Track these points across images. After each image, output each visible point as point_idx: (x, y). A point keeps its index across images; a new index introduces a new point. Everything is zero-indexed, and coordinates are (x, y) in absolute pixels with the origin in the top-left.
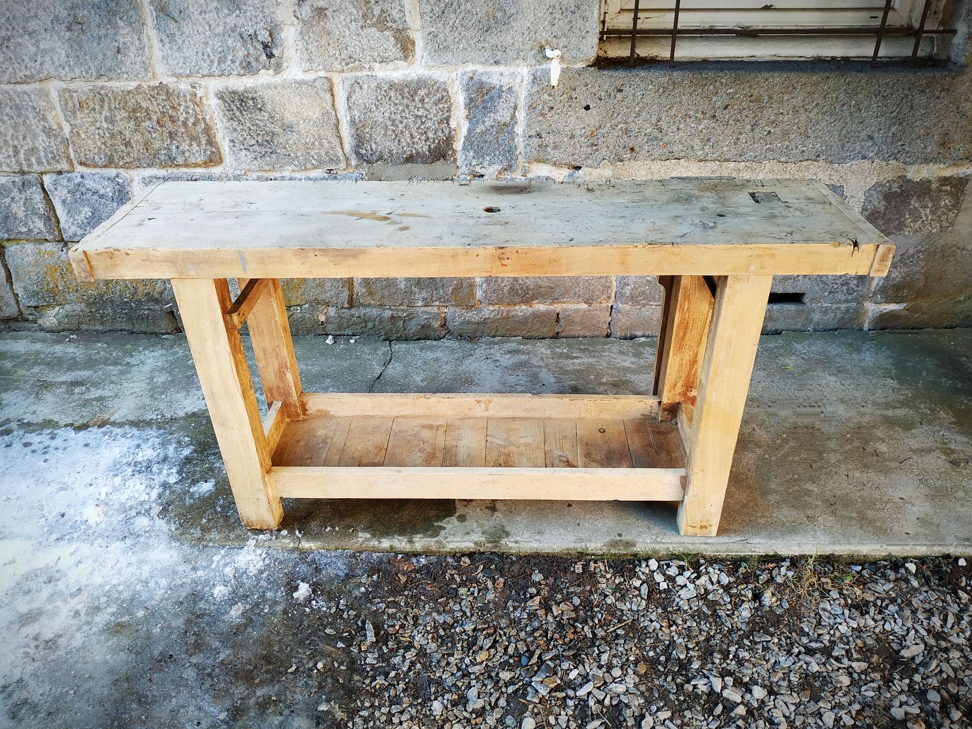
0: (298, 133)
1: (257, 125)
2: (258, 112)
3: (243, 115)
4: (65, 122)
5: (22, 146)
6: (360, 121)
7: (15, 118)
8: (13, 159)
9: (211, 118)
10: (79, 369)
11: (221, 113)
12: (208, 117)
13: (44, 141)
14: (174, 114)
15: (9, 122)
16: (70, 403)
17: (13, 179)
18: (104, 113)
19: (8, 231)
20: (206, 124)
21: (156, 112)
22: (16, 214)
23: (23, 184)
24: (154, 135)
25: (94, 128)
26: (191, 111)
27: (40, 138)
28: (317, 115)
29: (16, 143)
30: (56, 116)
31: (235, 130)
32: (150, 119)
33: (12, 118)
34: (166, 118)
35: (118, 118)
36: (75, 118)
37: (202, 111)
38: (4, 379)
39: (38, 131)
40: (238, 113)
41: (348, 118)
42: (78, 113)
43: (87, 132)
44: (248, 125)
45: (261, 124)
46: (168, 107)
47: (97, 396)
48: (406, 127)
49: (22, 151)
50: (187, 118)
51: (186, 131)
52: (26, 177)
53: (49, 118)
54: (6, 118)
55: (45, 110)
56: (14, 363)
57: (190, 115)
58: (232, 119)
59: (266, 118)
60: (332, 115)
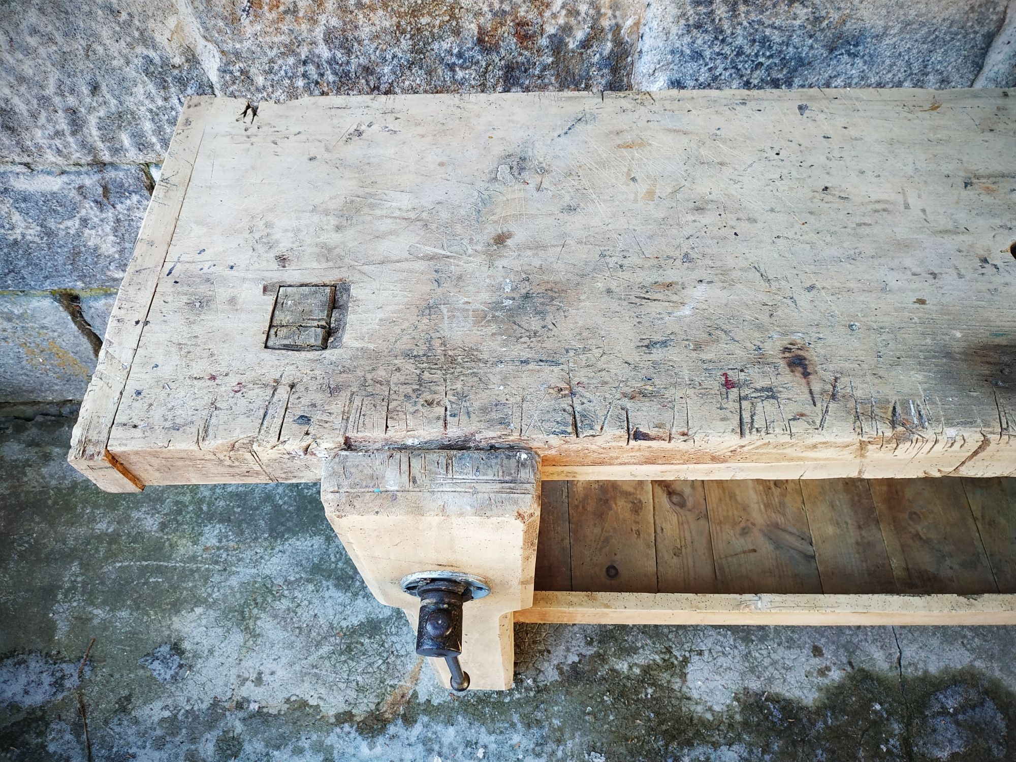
1: (764, 40)
3: (734, 16)
4: (202, 42)
5: (91, 110)
7: (59, 39)
8: (70, 139)
9: (639, 24)
10: (295, 534)
12: (628, 23)
13: (149, 96)
14: (531, 15)
15: (42, 51)
16: (318, 645)
17: (78, 181)
18: (322, 19)
19: (82, 277)
20: (618, 42)
21: (479, 14)
22: (96, 249)
23: (106, 190)
24: (460, 74)
25: (291, 60)
26: (584, 8)
27: (139, 90)
28: (951, 11)
29: (71, 101)
30: (179, 28)
31: (697, 55)
32: (457, 32)
33: (51, 40)
34: (506, 29)
35: (365, 32)
36: (238, 34)
37: (615, 7)
38: (159, 570)
39: (130, 72)
40: (722, 11)
42: (245, 21)
43: (271, 71)
44: (739, 41)
45: (776, 37)
47: (362, 617)
49: (93, 120)
50: (567, 29)
51: (556, 63)
52: (111, 174)
53: (161, 38)
54: (32, 41)
55: (146, 17)
56: (158, 518)
57: (580, 18)
58: (698, 26)
59: (797, 23)
60: (994, 9)
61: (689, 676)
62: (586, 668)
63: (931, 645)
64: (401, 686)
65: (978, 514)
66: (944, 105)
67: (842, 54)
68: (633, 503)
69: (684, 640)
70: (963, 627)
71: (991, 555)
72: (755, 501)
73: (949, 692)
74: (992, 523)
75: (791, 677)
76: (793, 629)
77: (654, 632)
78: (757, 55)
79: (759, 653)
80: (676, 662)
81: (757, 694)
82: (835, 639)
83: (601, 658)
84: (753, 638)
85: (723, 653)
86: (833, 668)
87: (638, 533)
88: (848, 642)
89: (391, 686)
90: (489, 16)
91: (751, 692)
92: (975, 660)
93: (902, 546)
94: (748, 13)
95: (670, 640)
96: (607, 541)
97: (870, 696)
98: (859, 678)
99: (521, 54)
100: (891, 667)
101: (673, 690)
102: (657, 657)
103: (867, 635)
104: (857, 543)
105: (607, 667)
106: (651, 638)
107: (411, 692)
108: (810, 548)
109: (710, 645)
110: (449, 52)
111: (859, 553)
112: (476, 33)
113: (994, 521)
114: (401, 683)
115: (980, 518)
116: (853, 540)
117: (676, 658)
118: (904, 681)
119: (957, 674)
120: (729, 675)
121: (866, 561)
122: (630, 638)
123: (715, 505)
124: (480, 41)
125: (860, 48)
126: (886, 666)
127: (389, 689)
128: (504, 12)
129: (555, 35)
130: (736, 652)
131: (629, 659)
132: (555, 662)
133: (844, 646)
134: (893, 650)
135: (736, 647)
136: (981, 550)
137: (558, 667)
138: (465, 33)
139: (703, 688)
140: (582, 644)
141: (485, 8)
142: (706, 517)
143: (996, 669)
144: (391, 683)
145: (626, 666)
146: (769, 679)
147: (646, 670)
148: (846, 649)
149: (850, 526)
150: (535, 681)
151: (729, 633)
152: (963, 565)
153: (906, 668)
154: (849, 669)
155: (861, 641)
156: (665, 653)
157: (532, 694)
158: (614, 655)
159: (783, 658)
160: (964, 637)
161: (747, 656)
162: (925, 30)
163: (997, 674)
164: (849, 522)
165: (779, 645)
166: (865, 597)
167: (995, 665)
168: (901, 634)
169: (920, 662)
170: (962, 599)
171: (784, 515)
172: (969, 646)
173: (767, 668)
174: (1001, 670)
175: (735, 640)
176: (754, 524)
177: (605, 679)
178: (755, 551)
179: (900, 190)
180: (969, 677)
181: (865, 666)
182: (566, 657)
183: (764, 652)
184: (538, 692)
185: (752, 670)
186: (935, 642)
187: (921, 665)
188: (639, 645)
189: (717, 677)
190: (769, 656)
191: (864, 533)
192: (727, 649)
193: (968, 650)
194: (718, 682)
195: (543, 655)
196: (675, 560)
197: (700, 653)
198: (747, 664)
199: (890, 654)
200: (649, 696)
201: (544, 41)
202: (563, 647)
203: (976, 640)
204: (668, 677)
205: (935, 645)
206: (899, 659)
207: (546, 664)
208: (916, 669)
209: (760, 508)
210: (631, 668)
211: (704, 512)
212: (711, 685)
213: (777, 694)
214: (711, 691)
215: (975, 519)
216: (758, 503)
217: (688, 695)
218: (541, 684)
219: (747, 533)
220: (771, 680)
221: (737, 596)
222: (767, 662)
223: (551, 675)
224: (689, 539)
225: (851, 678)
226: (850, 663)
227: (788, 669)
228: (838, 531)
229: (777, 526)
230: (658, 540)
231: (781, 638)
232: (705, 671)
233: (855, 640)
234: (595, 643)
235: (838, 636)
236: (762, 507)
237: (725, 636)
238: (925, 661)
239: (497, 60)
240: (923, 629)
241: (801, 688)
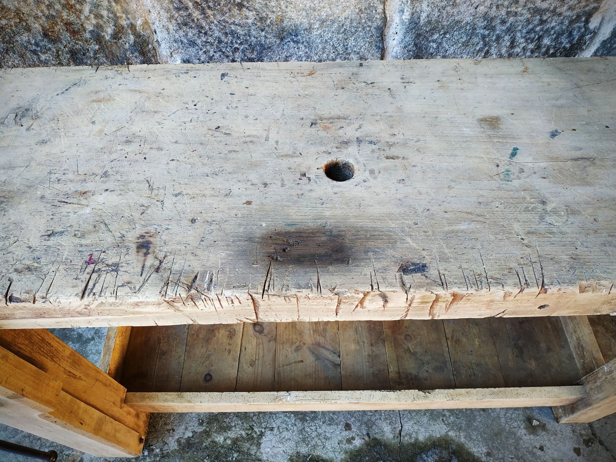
0: (309, 45)
1: (233, 33)
2: (235, 11)
3: (206, 17)
6: (429, 22)
9: (146, 23)
11: (164, 15)
12: (139, 22)
14: (72, 18)
20: (138, 35)
21: (36, 18)
24: (42, 57)
26: (105, 13)
28: (348, 12)
31: (193, 43)
32: (28, 29)
34: (59, 27)
37: (126, 12)
40: (196, 14)
41: (406, 16)
44: (217, 34)
45: (240, 31)
46: (58, 7)
48: (509, 30)
50: (98, 27)
51: (102, 49)
57: (104, 20)
58: (186, 24)
59: (250, 21)
60: (376, 11)
61: (262, 445)
62: (197, 441)
63: (422, 422)
64: (73, 455)
65: (449, 336)
66: (318, 72)
67: (289, 42)
68: (230, 331)
69: (262, 421)
70: (444, 410)
71: (454, 362)
72: (308, 328)
73: (430, 453)
74: (458, 341)
75: (328, 444)
76: (334, 413)
77: (244, 416)
78: (232, 43)
79: (310, 428)
80: (255, 436)
81: (305, 456)
82: (361, 418)
83: (207, 433)
84: (308, 418)
85: (287, 429)
86: (357, 438)
87: (229, 351)
88: (368, 420)
89: (67, 455)
90: (44, 19)
91: (301, 455)
92: (449, 431)
93: (397, 356)
94: (214, 15)
95: (253, 421)
96: (208, 357)
97: (378, 456)
98: (372, 444)
99: (78, 44)
100: (394, 437)
101: (251, 455)
102: (243, 433)
103: (381, 415)
104: (369, 355)
105: (210, 440)
106: (241, 419)
107: (79, 459)
108: (338, 359)
109: (278, 424)
110: (29, 42)
111: (369, 362)
112: (41, 30)
113: (459, 340)
114: (73, 453)
115: (450, 338)
116: (366, 353)
117: (256, 433)
118: (401, 445)
119: (436, 440)
120: (289, 443)
121: (373, 367)
122: (227, 420)
123: (282, 331)
124: (45, 35)
125: (299, 37)
126: (391, 436)
127: (65, 457)
128: (53, 16)
129: (93, 31)
130: (295, 428)
131: (225, 434)
132: (177, 437)
133: (365, 423)
134: (397, 425)
135: (295, 425)
136: (448, 359)
137: (178, 441)
138: (34, 31)
139: (270, 453)
140: (196, 425)
141: (40, 14)
142: (275, 340)
143: (462, 437)
144: (67, 453)
145: (222, 439)
146: (314, 446)
147: (235, 441)
148: (367, 425)
149: (366, 344)
150: (161, 450)
151: (292, 415)
152: (436, 369)
153: (404, 437)
154: (367, 438)
155: (377, 420)
156: (249, 430)
157: (158, 459)
158: (215, 432)
159: (325, 432)
160: (444, 415)
161: (301, 431)
162: (336, 25)
163: (462, 440)
164: (366, 341)
165: (323, 423)
166: (358, 392)
167: (462, 434)
168: (403, 415)
169: (414, 433)
170: (421, 393)
171: (325, 337)
172: (446, 422)
173: (313, 438)
174: (465, 437)
175: (295, 420)
176: (304, 344)
177: (207, 448)
178: (302, 361)
179: (267, 129)
180: (444, 442)
181: (378, 437)
182: (184, 434)
183: (313, 428)
184: (162, 457)
185: (304, 440)
186: (425, 419)
187: (414, 435)
188: (233, 424)
189: (281, 445)
190: (316, 431)
191: (374, 349)
192: (290, 426)
193: (445, 424)
194: (281, 448)
195: (169, 433)
196: (251, 369)
197: (272, 429)
198: (301, 436)
199: (395, 428)
200: (234, 459)
201: (88, 35)
202: (183, 427)
203: (452, 418)
204: (249, 446)
205: (425, 422)
206: (401, 431)
207: (170, 439)
208: (411, 438)
209: (310, 333)
210: (225, 440)
211: (274, 336)
212: (276, 451)
213: (318, 456)
214: (275, 455)
215: (447, 339)
216: (309, 329)
217: (260, 458)
218: (165, 452)
219: (299, 350)
220: (315, 447)
221: (275, 393)
222: (314, 434)
223: (172, 445)
224: (261, 354)
225: (367, 444)
226: (368, 435)
227: (327, 439)
228: (358, 347)
229: (319, 344)
230: (242, 356)
231: (325, 418)
232: (273, 441)
233: (373, 419)
234: (205, 424)
235: (363, 416)
236: (312, 332)
237: (289, 418)
238: (417, 433)
239: (62, 47)
240: (418, 412)
241: (334, 452)
